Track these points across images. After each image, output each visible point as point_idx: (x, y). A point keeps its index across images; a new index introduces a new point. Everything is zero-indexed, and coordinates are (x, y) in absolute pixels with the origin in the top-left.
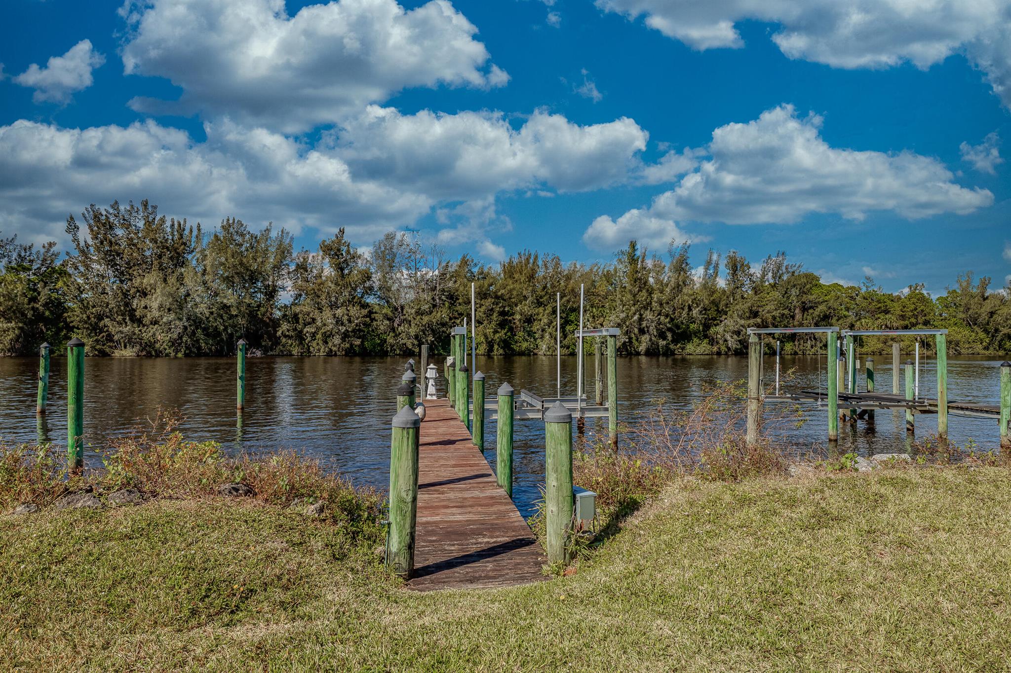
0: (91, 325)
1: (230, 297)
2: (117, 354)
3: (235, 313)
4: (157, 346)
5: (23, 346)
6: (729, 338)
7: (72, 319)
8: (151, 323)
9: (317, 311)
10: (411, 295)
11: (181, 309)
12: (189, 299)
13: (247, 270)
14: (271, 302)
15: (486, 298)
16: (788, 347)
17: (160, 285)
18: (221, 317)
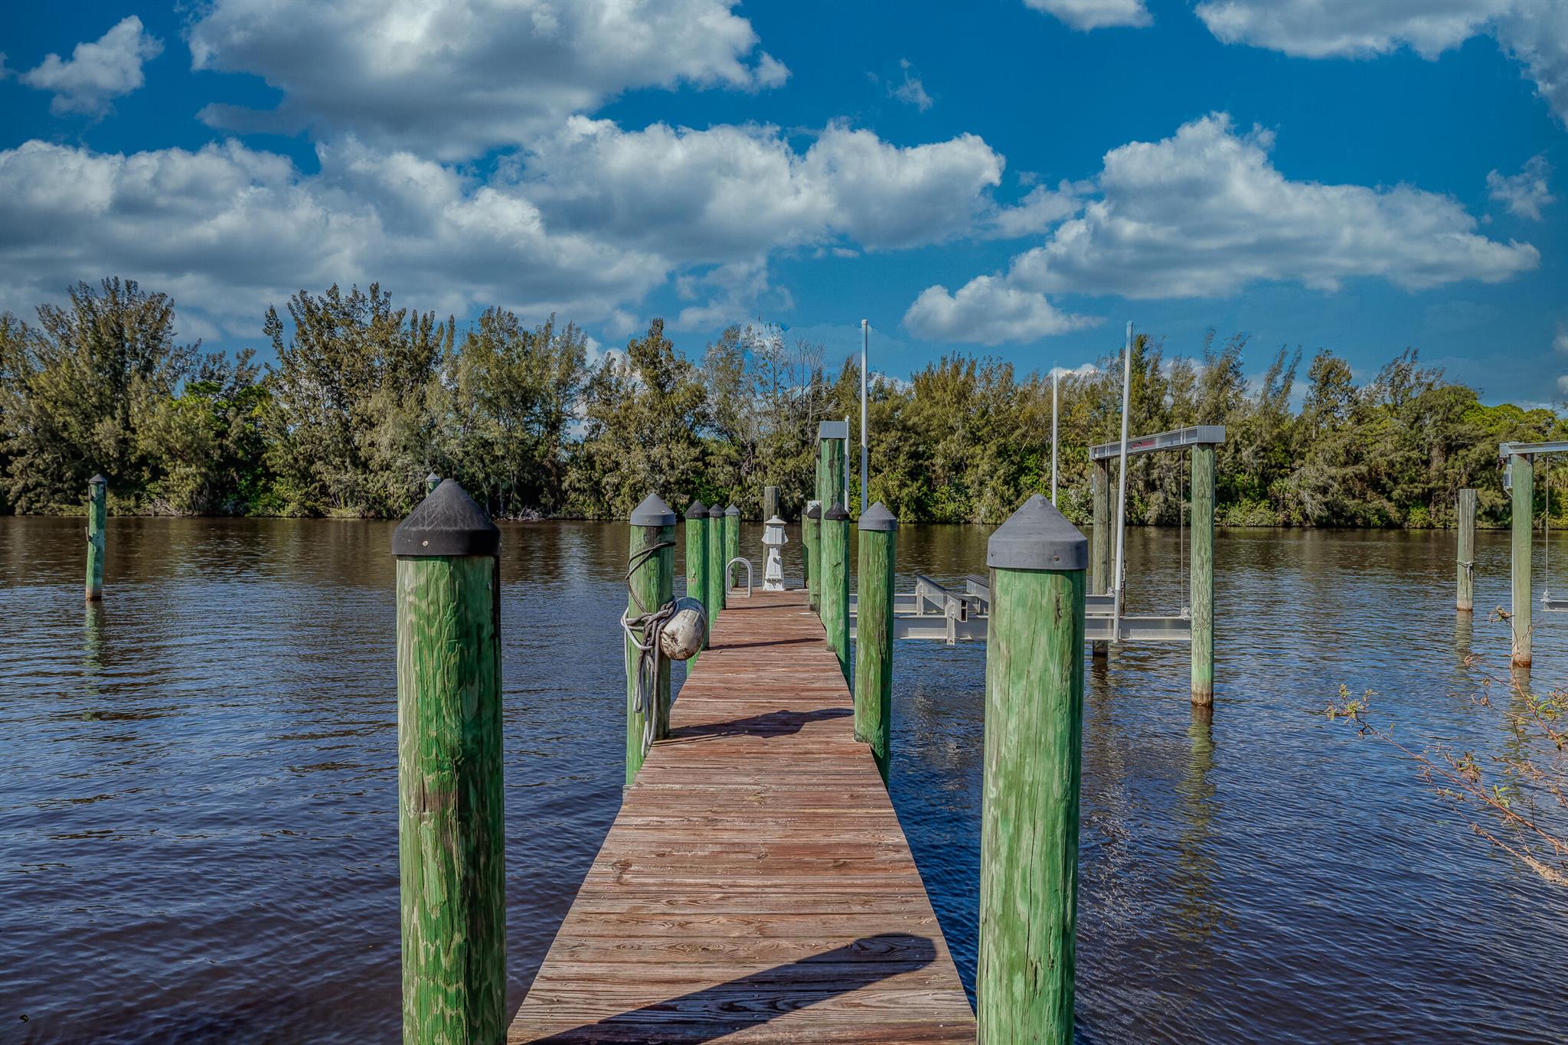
0: (300, 471)
1: (494, 429)
2: (334, 513)
3: (500, 454)
4: (390, 502)
5: (209, 501)
6: (1307, 499)
7: (273, 462)
8: (382, 469)
9: (621, 451)
10: (768, 427)
11: (422, 448)
12: (434, 433)
13: (519, 386)
14: (554, 437)
15: (887, 430)
16: (1417, 515)
17: (392, 411)
18: (482, 460)
